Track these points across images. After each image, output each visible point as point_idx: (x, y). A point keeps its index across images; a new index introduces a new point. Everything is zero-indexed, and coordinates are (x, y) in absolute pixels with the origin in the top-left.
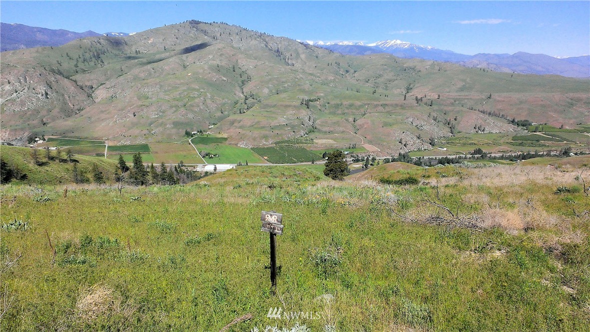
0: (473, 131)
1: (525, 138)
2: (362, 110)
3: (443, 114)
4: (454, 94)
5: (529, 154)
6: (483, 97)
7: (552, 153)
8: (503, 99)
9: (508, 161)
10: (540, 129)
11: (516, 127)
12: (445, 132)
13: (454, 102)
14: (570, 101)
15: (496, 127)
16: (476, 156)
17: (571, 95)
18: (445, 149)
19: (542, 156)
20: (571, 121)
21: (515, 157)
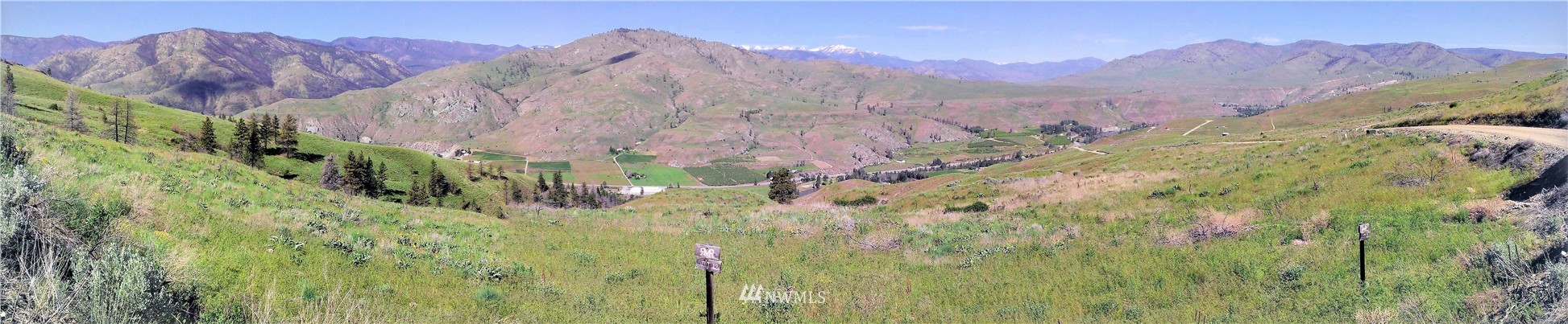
1: (980, 145)
2: (810, 122)
3: (897, 124)
4: (906, 103)
5: (985, 160)
6: (936, 104)
7: (1006, 158)
8: (954, 107)
9: (967, 170)
10: (992, 135)
11: (970, 133)
12: (902, 142)
14: (1015, 105)
15: (952, 135)
16: (936, 167)
17: (1015, 99)
18: (904, 161)
20: (1019, 125)
21: (973, 165)
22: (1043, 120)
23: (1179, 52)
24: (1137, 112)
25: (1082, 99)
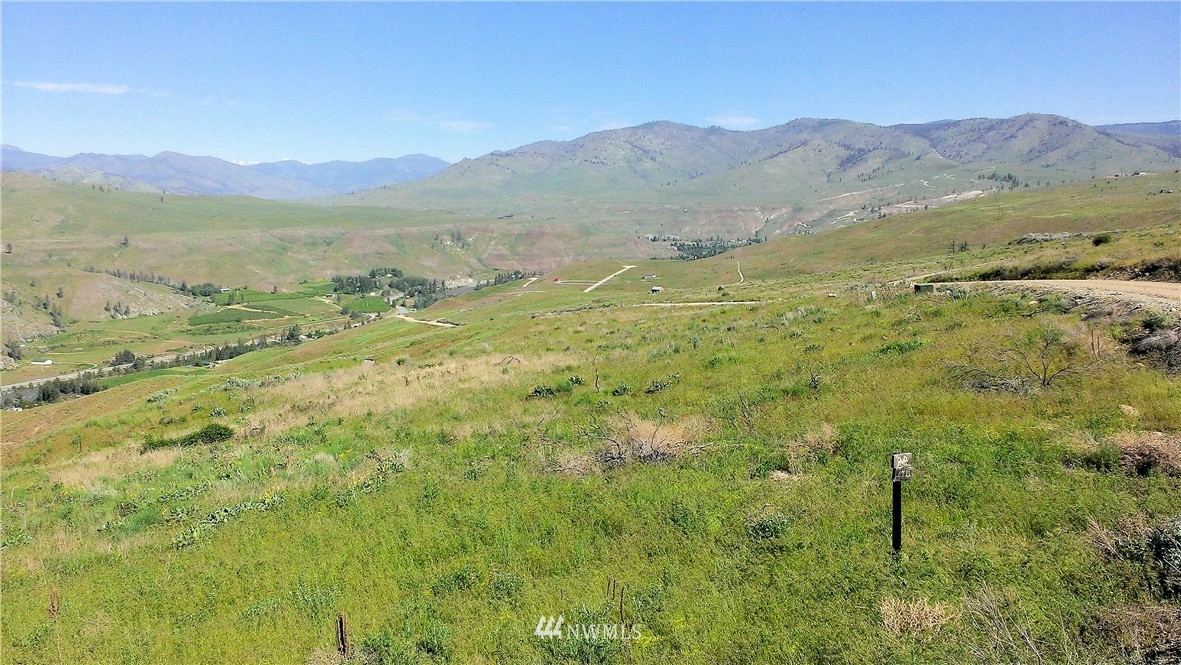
0: (104, 316)
1: (216, 319)
3: (28, 287)
4: (44, 242)
5: (227, 347)
6: (112, 244)
7: (269, 340)
8: (154, 247)
9: (191, 368)
10: (237, 298)
11: (191, 298)
12: (42, 323)
13: (47, 258)
14: (279, 242)
15: (152, 304)
16: (122, 367)
17: (279, 232)
18: (49, 362)
19: (252, 348)
20: (290, 278)
21: (203, 357)
22: (337, 269)
23: (578, 145)
24: (505, 252)
25: (407, 230)
